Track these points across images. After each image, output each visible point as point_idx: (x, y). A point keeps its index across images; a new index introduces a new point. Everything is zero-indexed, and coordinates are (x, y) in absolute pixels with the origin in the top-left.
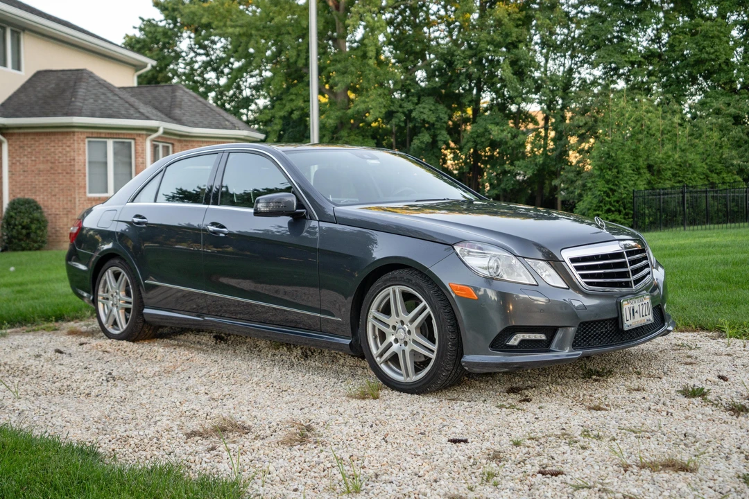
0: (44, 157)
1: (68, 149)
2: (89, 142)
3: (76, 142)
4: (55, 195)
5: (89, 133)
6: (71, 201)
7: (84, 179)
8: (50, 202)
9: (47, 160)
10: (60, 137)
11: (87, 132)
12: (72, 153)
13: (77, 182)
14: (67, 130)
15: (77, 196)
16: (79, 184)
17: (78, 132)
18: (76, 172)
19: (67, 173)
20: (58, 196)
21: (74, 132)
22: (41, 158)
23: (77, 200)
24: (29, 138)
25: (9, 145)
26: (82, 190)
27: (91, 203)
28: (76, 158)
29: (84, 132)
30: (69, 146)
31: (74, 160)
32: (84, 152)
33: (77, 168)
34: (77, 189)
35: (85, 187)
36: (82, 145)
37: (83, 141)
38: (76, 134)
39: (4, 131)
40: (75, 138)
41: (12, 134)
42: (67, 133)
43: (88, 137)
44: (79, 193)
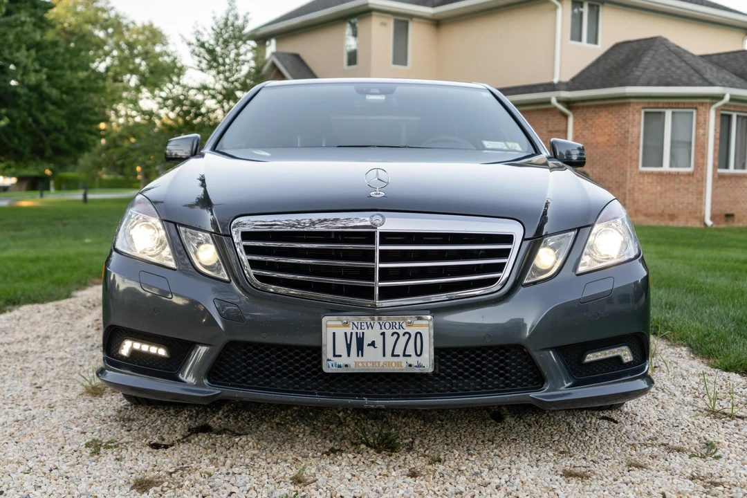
0: (602, 130)
1: (623, 121)
2: (646, 113)
3: (631, 113)
4: (609, 168)
5: (645, 103)
6: (623, 174)
7: (637, 153)
8: (604, 175)
9: (605, 133)
10: (617, 109)
11: (643, 103)
12: (627, 125)
13: (629, 155)
14: (623, 101)
15: (628, 170)
16: (631, 157)
17: (634, 103)
18: (630, 144)
19: (621, 146)
20: (611, 169)
21: (629, 103)
22: (600, 131)
23: (628, 174)
24: (591, 110)
25: (575, 118)
26: (634, 164)
27: (644, 177)
28: (630, 130)
29: (640, 103)
30: (624, 118)
31: (628, 132)
32: (639, 123)
33: (630, 140)
34: (629, 161)
35: (637, 160)
36: (637, 116)
37: (639, 112)
38: (632, 105)
39: (572, 105)
40: (631, 109)
41: (578, 108)
42: (624, 104)
43: (644, 108)
44: (631, 166)
